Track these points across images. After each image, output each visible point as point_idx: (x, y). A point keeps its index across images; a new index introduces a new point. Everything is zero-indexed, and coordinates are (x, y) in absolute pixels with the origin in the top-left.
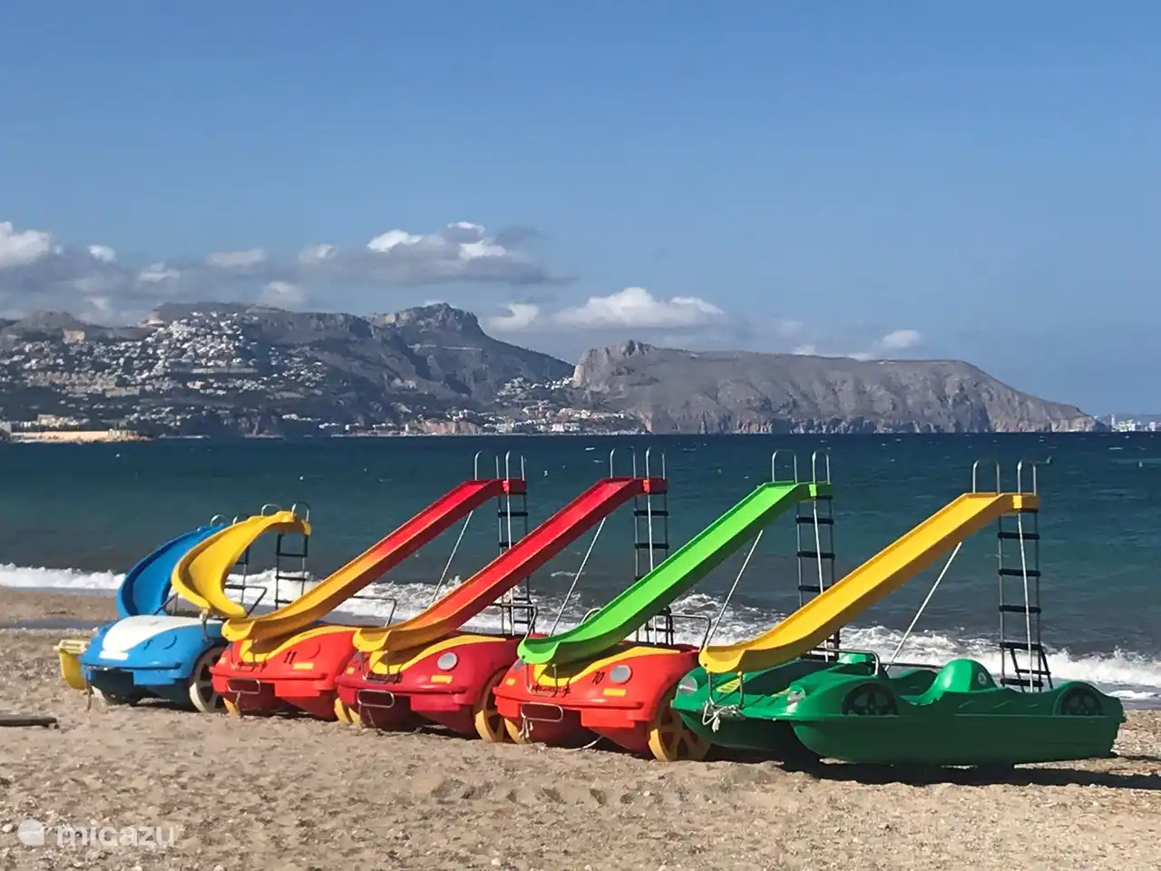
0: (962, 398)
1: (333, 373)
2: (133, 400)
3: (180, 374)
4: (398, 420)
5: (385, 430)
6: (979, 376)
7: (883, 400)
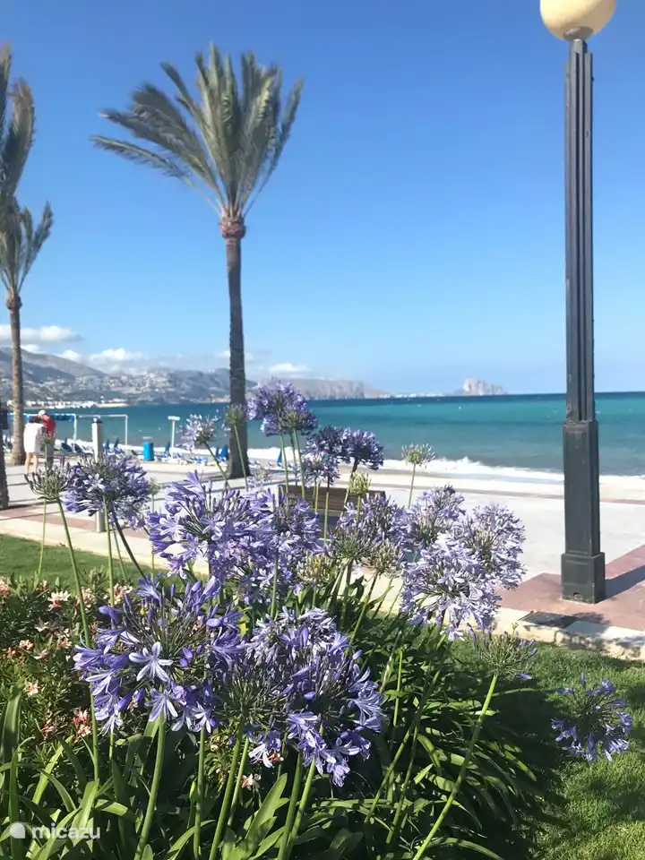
0: (357, 389)
1: (194, 387)
2: (140, 394)
3: (153, 387)
4: (211, 398)
5: (208, 401)
6: (361, 385)
7: (337, 391)
